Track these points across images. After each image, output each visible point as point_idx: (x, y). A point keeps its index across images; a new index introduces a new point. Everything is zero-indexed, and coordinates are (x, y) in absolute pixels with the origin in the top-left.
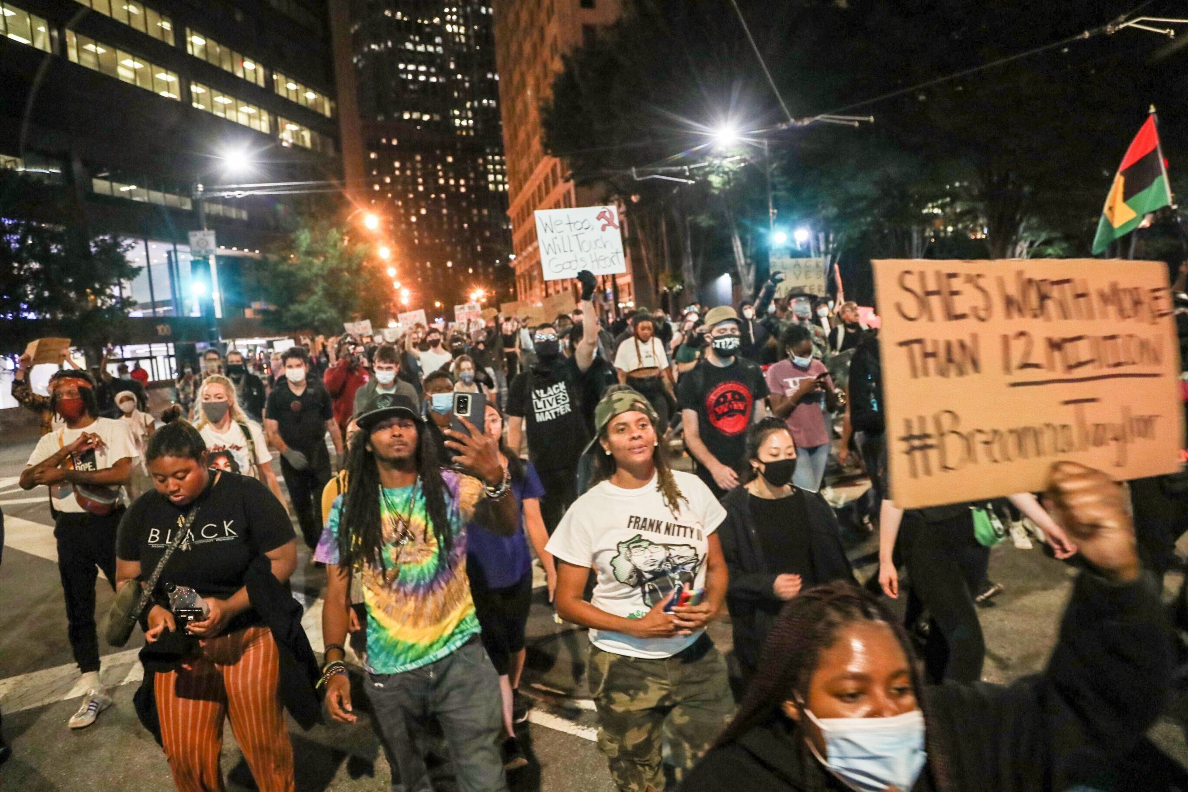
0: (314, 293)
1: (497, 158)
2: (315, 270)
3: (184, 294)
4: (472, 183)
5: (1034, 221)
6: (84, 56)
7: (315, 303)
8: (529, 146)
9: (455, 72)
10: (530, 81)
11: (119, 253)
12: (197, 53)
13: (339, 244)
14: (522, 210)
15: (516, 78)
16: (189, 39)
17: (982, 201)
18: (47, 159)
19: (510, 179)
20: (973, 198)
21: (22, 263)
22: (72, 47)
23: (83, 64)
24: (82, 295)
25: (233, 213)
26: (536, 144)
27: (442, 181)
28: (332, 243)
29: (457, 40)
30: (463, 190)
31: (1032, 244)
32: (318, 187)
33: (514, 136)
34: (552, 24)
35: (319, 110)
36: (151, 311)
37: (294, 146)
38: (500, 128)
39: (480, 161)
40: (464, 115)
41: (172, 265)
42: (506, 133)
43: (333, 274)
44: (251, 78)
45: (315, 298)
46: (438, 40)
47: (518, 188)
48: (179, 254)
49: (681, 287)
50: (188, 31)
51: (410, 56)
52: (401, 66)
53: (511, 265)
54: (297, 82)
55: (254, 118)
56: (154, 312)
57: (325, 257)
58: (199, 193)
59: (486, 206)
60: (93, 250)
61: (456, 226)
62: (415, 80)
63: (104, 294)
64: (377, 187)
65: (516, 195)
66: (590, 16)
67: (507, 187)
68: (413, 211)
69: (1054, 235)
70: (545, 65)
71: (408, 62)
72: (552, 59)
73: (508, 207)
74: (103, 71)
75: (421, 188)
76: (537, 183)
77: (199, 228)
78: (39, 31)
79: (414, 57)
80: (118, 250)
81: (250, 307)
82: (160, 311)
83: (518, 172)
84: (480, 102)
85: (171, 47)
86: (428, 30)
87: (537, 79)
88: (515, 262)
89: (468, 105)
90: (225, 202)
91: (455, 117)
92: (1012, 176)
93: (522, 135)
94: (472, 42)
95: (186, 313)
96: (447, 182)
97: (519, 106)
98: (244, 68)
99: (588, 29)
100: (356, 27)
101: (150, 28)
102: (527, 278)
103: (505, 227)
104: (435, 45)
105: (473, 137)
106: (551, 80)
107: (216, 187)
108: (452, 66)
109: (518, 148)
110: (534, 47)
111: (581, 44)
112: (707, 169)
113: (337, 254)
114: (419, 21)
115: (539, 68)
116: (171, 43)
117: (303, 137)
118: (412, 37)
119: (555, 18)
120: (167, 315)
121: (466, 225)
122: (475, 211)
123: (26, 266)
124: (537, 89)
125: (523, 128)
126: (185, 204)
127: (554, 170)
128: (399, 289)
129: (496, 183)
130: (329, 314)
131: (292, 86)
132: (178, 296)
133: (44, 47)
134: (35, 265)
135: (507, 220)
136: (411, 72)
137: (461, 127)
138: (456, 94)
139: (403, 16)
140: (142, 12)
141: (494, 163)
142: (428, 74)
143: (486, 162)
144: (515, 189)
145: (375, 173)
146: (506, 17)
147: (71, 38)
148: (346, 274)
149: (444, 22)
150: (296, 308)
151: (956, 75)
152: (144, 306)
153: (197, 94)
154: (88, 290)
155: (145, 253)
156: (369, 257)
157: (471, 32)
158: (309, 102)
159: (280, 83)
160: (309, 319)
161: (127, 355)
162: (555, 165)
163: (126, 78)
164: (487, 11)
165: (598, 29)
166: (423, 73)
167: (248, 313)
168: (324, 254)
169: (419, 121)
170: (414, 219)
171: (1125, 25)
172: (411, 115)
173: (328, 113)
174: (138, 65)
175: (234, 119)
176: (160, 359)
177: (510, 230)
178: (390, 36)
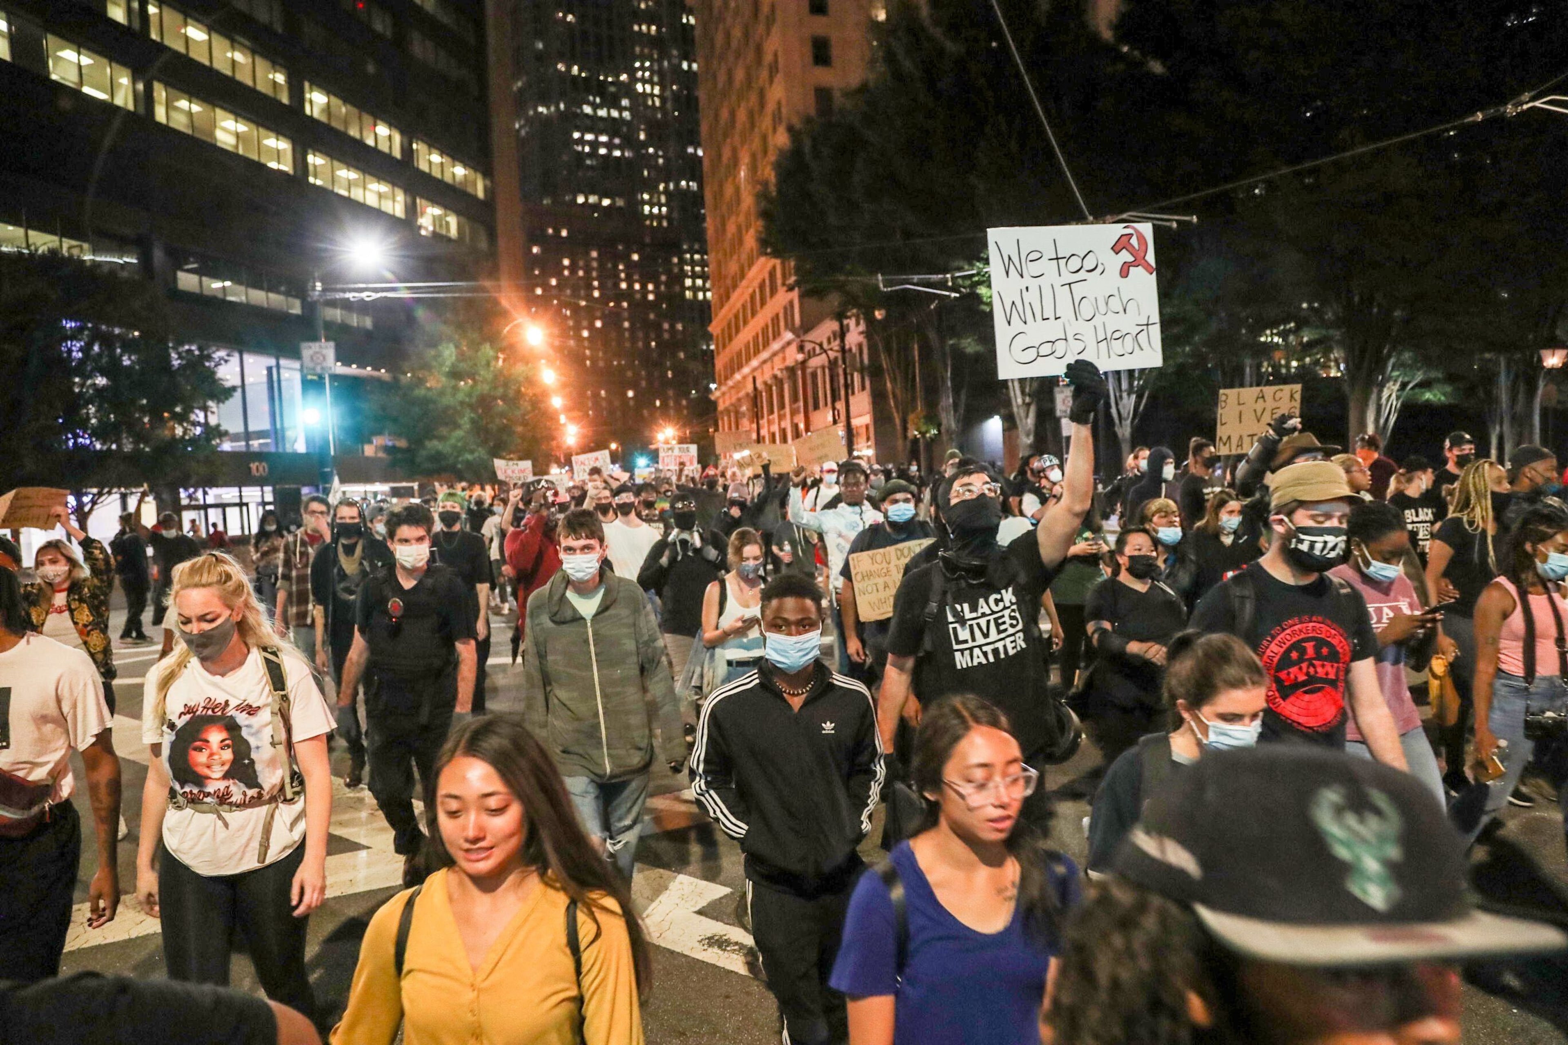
0: (457, 426)
1: (697, 257)
2: (460, 396)
3: (286, 424)
4: (663, 288)
5: (1407, 356)
6: (174, 114)
7: (458, 440)
8: (741, 242)
9: (645, 145)
10: (745, 159)
11: (209, 367)
12: (316, 115)
13: (493, 363)
14: (729, 325)
15: (726, 153)
16: (308, 96)
17: (1339, 327)
18: (121, 244)
19: (713, 285)
20: (1327, 325)
21: (85, 377)
22: (160, 103)
23: (172, 125)
24: (158, 419)
25: (354, 320)
26: (750, 241)
27: (624, 285)
28: (484, 362)
29: (650, 103)
30: (651, 297)
31: (1404, 386)
32: (468, 290)
33: (722, 229)
34: (774, 86)
35: (470, 190)
36: (243, 443)
37: (435, 235)
38: (703, 218)
39: (675, 260)
40: (655, 200)
41: (273, 386)
42: (710, 225)
43: (484, 403)
44: (384, 147)
45: (459, 433)
46: (625, 102)
47: (724, 297)
48: (282, 371)
49: (936, 432)
50: (307, 85)
51: (588, 122)
52: (576, 135)
53: (713, 398)
54: (442, 153)
55: (386, 198)
56: (248, 445)
57: (474, 379)
58: (317, 293)
59: (682, 319)
60: (176, 363)
61: (640, 344)
62: (594, 154)
63: (187, 420)
64: (539, 291)
65: (722, 306)
66: (825, 76)
67: (709, 295)
68: (585, 323)
69: (1433, 374)
70: (764, 138)
71: (584, 130)
72: (775, 130)
73: (710, 321)
74: (197, 135)
75: (596, 294)
76: (750, 290)
77: (315, 338)
78: (120, 84)
79: (594, 124)
80: (207, 364)
81: (370, 442)
82: (255, 444)
83: (725, 277)
84: (677, 184)
85: (285, 105)
86: (612, 89)
87: (754, 156)
88: (718, 394)
89: (662, 187)
90: (347, 305)
91: (644, 202)
92: (1379, 297)
93: (731, 228)
94: (669, 105)
95: (289, 449)
96: (630, 286)
97: (729, 190)
98: (376, 135)
99: (823, 95)
100: (520, 84)
101: (258, 81)
102: (732, 414)
103: (705, 347)
104: (621, 109)
105: (666, 229)
106: (772, 157)
107: (339, 286)
108: (642, 136)
109: (727, 245)
110: (751, 115)
111: (812, 112)
112: (976, 279)
113: (490, 377)
114: (602, 78)
115: (757, 143)
116: (285, 100)
117: (447, 223)
118: (591, 98)
119: (779, 78)
120: (265, 450)
121: (653, 344)
122: (666, 326)
123: (89, 382)
124: (753, 168)
125: (733, 219)
126: (292, 307)
127: (772, 274)
128: (564, 425)
129: (695, 289)
130: (476, 454)
131: (436, 158)
132: (278, 426)
133: (126, 104)
134: (101, 381)
135: (708, 337)
136: (589, 143)
137: (651, 216)
138: (646, 173)
139: (580, 71)
140: (250, 60)
141: (693, 263)
142: (610, 146)
143: (682, 261)
144: (721, 298)
145: (537, 272)
146: (715, 77)
147: (160, 92)
148: (500, 402)
149: (633, 80)
150: (434, 445)
151: (1308, 165)
152: (235, 438)
153: (315, 166)
154: (166, 415)
155: (238, 369)
156: (530, 381)
157: (668, 93)
158: (458, 179)
159: (421, 154)
160: (451, 461)
161: (210, 500)
162: (774, 268)
163: (225, 143)
164: (690, 66)
165: (837, 94)
166: (604, 145)
167: (369, 450)
168: (472, 375)
169: (597, 207)
170: (585, 334)
171: (1530, 105)
172: (587, 199)
173: (481, 194)
174: (242, 127)
175: (360, 199)
176: (252, 507)
177: (712, 351)
178: (562, 96)
